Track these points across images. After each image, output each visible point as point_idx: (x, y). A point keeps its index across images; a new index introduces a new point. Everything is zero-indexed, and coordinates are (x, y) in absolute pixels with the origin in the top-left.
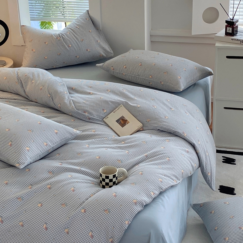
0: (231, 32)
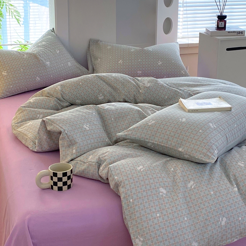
0: (223, 26)
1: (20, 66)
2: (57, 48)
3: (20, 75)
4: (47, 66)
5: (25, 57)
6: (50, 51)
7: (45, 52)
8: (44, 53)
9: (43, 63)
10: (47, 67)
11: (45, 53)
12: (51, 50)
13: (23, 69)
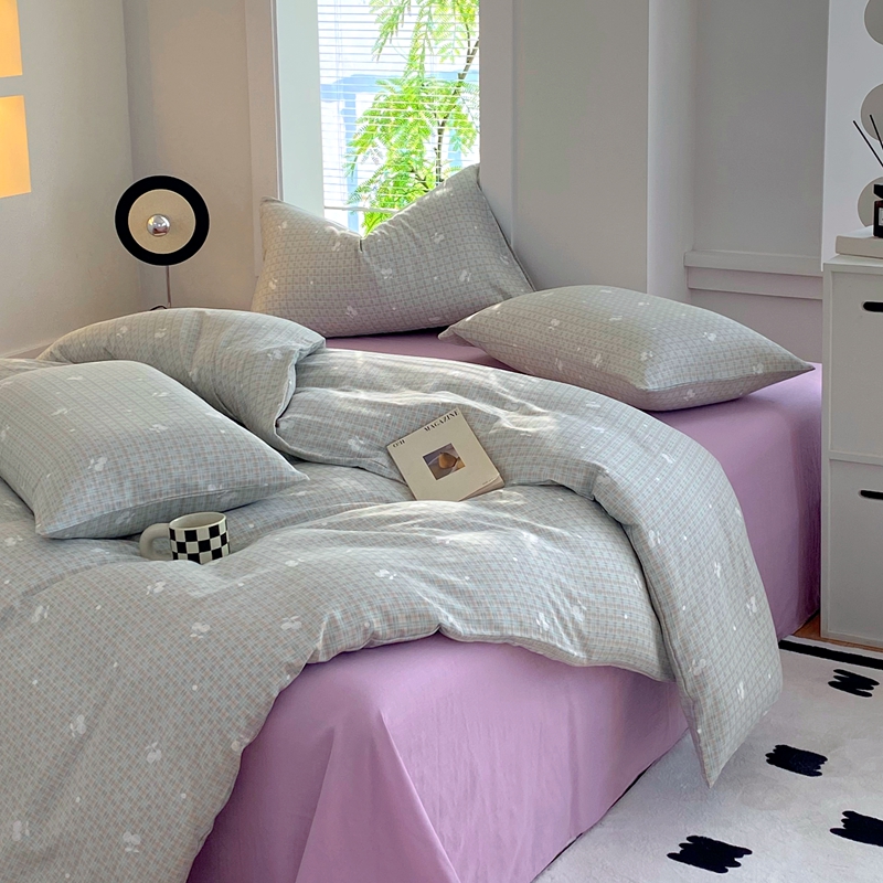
1: (311, 271)
2: (440, 229)
3: (304, 296)
4: (379, 279)
5: (334, 249)
6: (414, 237)
7: (395, 240)
8: (387, 242)
9: (370, 272)
10: (380, 283)
11: (391, 241)
12: (417, 235)
13: (314, 280)
